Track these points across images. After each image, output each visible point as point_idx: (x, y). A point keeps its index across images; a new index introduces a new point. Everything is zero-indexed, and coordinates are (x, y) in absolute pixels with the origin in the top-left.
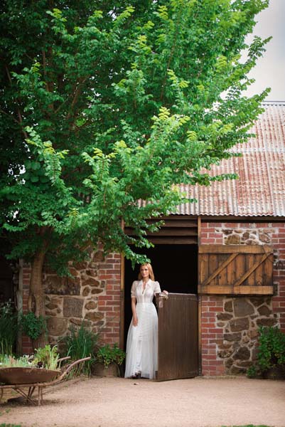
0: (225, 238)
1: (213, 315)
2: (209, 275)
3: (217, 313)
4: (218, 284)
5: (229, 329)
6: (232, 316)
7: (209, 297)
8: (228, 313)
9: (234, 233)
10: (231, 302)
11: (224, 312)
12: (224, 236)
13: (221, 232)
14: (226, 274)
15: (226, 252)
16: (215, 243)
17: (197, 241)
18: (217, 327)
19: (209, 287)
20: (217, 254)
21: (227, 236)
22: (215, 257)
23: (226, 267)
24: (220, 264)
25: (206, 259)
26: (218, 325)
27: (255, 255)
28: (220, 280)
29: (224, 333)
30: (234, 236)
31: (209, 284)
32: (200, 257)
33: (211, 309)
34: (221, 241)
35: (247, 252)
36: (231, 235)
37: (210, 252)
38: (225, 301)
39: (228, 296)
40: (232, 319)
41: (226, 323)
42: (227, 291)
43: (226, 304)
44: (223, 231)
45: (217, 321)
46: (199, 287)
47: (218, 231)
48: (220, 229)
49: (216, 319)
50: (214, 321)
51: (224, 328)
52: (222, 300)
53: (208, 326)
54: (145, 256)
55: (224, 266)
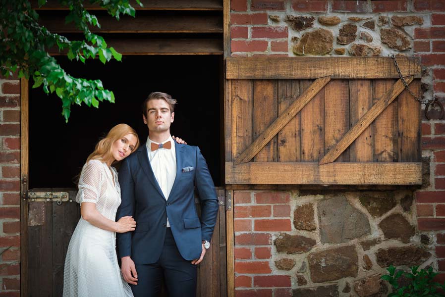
0: (295, 39)
1: (265, 240)
2: (255, 136)
3: (274, 235)
4: (277, 159)
5: (307, 276)
6: (312, 243)
7: (253, 194)
8: (304, 233)
9: (316, 26)
10: (309, 207)
11: (293, 232)
12: (292, 34)
13: (283, 25)
14: (299, 134)
15: (298, 74)
16: (269, 52)
17: (221, 47)
18: (276, 272)
19: (253, 166)
20: (275, 81)
21: (299, 35)
22: (269, 90)
23: (299, 113)
24: (283, 107)
25: (244, 92)
26: (279, 265)
27: (373, 81)
28: (282, 148)
29: (294, 285)
30: (317, 35)
31: (253, 160)
32: (229, 88)
33: (259, 225)
34: (284, 47)
35: (353, 75)
36: (310, 30)
37: (258, 74)
38: (296, 202)
39: (304, 190)
40: (314, 250)
41: (300, 259)
42: (303, 176)
43: (299, 211)
44: (289, 20)
45: (275, 256)
46: (228, 166)
47: (275, 20)
48: (281, 15)
49: (273, 249)
50: (269, 256)
51: (292, 273)
52: (288, 200)
53: (251, 268)
54: (100, 84)
55: (293, 111)
